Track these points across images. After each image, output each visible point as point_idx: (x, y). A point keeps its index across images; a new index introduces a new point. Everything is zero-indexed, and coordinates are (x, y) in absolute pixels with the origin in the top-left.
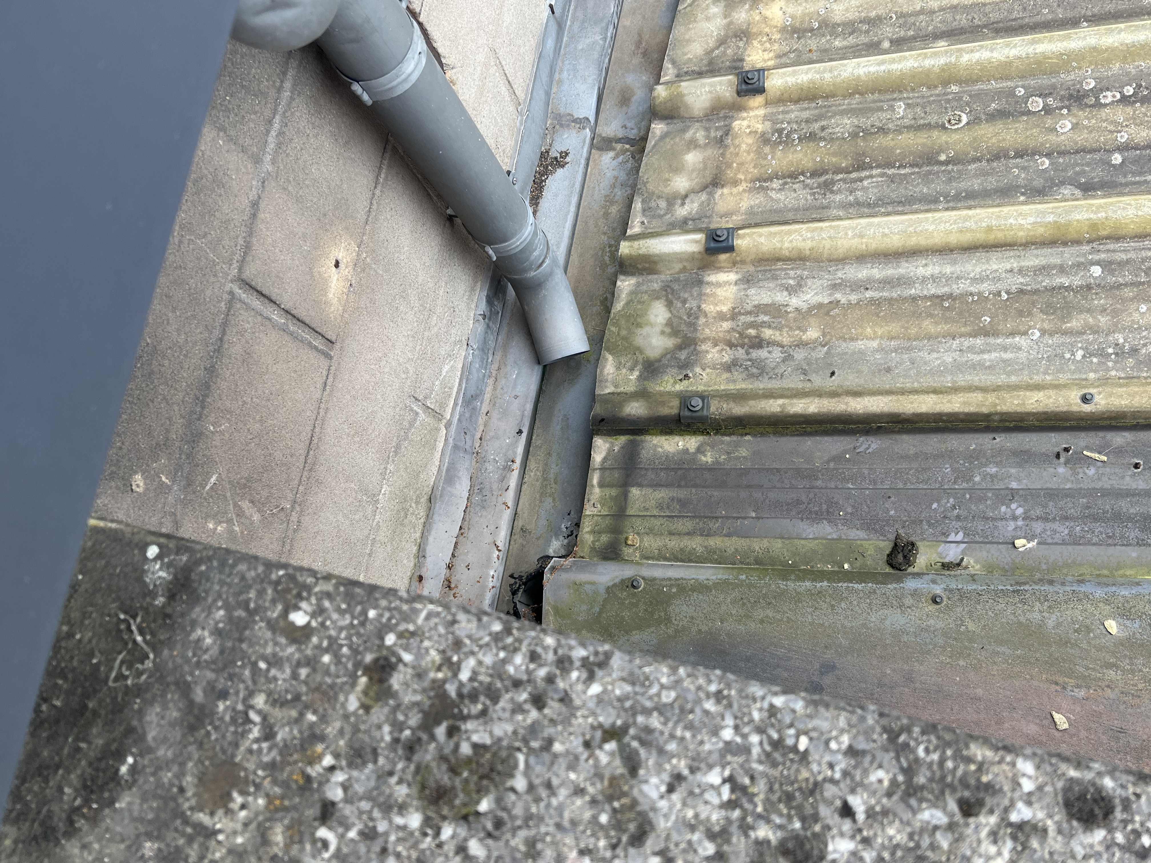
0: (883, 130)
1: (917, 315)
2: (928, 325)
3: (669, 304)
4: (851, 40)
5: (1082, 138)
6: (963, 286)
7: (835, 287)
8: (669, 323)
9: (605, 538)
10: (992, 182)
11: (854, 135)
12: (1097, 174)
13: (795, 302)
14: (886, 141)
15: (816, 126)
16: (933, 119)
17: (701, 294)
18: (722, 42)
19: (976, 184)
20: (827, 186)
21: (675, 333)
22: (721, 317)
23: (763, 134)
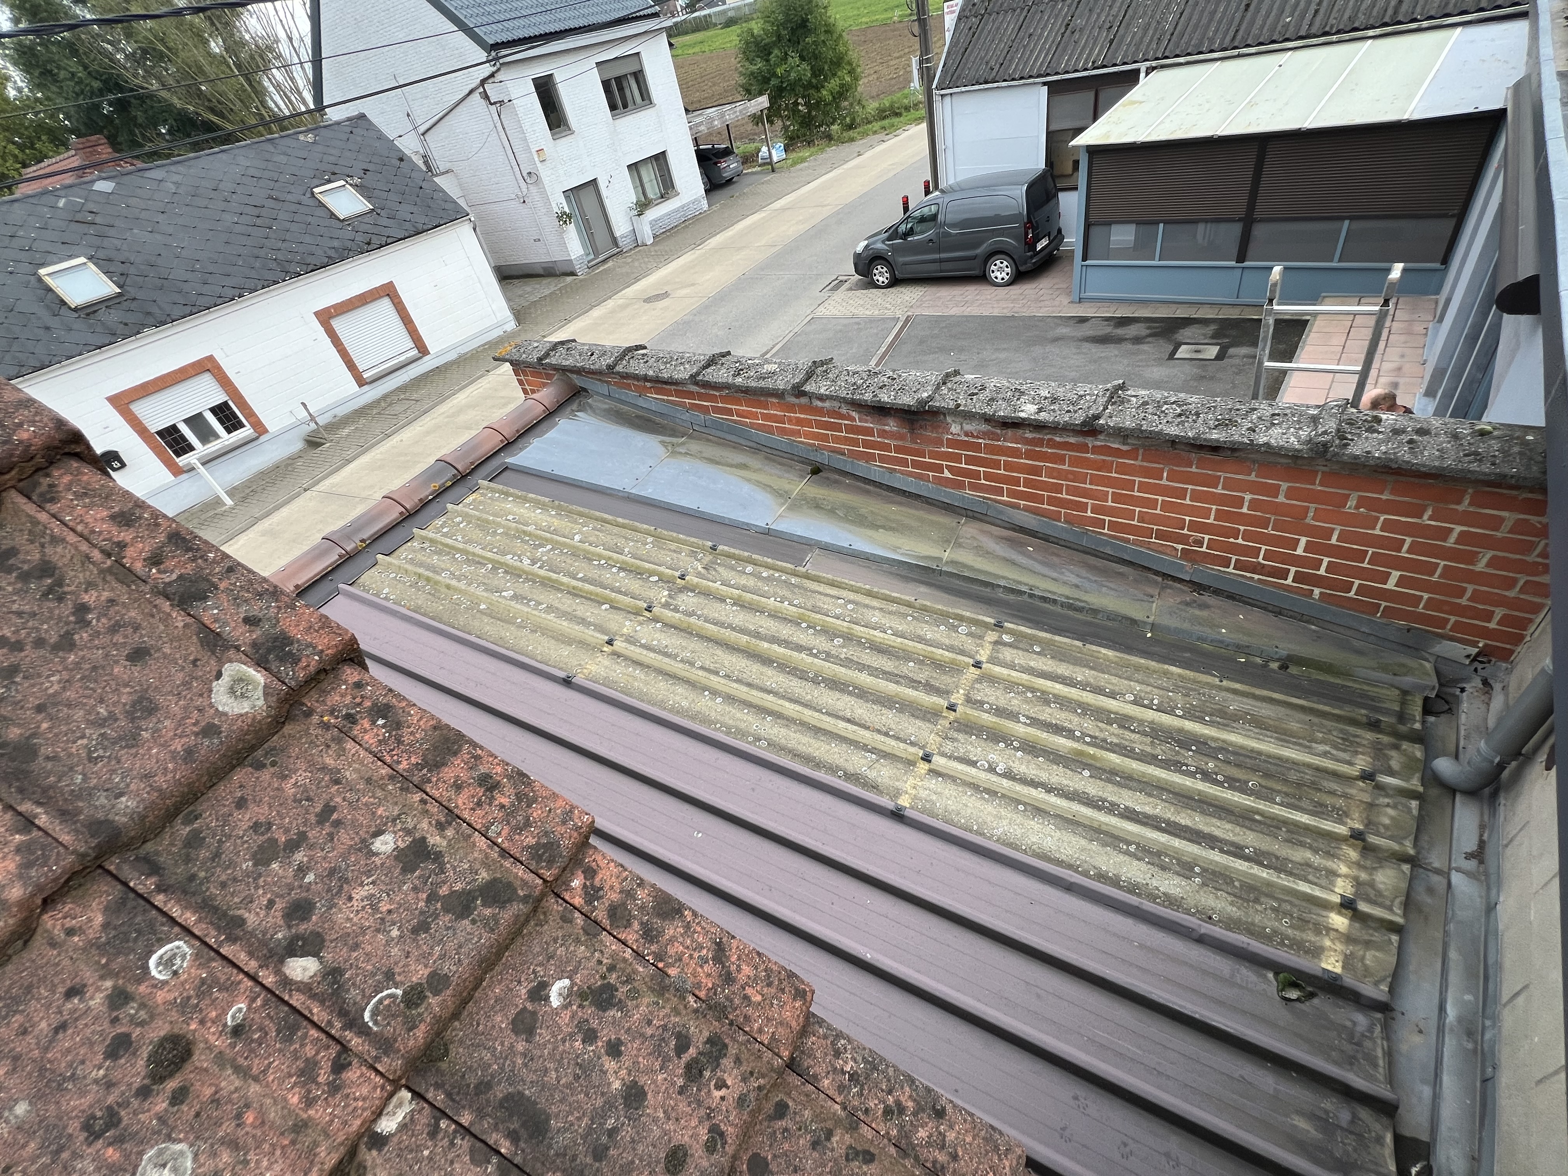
0: (1287, 794)
1: (1276, 727)
2: (1271, 723)
3: (1390, 767)
4: (1302, 839)
5: (1206, 759)
6: (1256, 730)
7: (1309, 747)
8: (1389, 759)
9: (1409, 698)
10: (1241, 758)
11: (1300, 798)
12: (1202, 747)
13: (1328, 748)
14: (1285, 789)
15: (1319, 809)
16: (1264, 790)
17: (1374, 765)
18: (1375, 869)
19: (1248, 760)
20: (1313, 783)
21: (1385, 755)
22: (1363, 754)
23: (1347, 816)
